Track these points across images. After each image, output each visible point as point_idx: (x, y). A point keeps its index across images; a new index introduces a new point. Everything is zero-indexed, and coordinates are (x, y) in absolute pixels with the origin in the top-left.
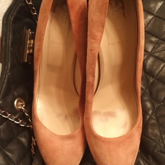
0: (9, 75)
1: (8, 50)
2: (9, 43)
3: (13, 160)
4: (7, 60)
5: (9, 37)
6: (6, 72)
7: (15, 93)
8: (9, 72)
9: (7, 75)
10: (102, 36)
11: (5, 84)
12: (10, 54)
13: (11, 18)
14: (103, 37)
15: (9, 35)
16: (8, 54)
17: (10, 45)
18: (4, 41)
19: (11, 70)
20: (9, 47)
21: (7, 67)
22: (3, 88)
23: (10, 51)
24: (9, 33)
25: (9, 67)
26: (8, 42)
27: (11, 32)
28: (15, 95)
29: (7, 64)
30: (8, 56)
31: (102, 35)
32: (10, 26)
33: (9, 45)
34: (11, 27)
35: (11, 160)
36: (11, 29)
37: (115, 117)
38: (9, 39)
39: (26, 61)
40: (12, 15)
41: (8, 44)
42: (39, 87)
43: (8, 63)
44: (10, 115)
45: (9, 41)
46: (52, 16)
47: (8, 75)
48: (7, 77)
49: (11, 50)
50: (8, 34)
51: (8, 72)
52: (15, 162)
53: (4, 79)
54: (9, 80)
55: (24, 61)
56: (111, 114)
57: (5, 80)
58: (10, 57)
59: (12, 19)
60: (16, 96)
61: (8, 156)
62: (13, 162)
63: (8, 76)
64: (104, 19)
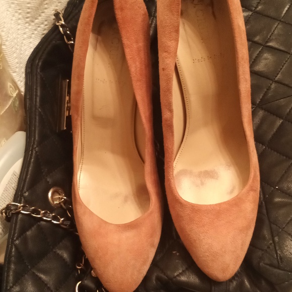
0: (37, 150)
1: (35, 111)
2: (36, 101)
3: (49, 285)
4: (33, 128)
5: (36, 92)
6: (33, 146)
7: (48, 180)
8: (37, 147)
9: (34, 152)
10: (177, 46)
11: (32, 164)
12: (37, 118)
13: (38, 62)
14: (179, 48)
15: (36, 89)
16: (35, 119)
17: (38, 104)
18: (28, 100)
19: (40, 143)
20: (36, 108)
21: (33, 139)
22: (30, 172)
23: (37, 114)
24: (37, 87)
25: (37, 139)
26: (34, 100)
27: (39, 85)
28: (48, 182)
29: (33, 134)
30: (35, 121)
31: (177, 44)
32: (36, 75)
33: (36, 105)
34: (39, 77)
35: (46, 285)
36: (39, 80)
37: (217, 179)
38: (36, 95)
39: (65, 128)
40: (40, 59)
41: (34, 103)
42: (82, 153)
43: (35, 133)
44: (43, 212)
45: (36, 98)
46: (97, 40)
47: (35, 150)
48: (34, 154)
49: (40, 113)
50: (35, 87)
51: (35, 146)
52: (52, 288)
53: (29, 157)
54: (37, 159)
55: (62, 129)
56: (210, 174)
57: (31, 158)
58: (37, 124)
59: (40, 64)
60: (50, 183)
61: (40, 278)
62: (49, 288)
63: (36, 152)
64: (178, 19)
